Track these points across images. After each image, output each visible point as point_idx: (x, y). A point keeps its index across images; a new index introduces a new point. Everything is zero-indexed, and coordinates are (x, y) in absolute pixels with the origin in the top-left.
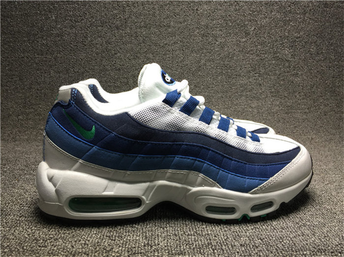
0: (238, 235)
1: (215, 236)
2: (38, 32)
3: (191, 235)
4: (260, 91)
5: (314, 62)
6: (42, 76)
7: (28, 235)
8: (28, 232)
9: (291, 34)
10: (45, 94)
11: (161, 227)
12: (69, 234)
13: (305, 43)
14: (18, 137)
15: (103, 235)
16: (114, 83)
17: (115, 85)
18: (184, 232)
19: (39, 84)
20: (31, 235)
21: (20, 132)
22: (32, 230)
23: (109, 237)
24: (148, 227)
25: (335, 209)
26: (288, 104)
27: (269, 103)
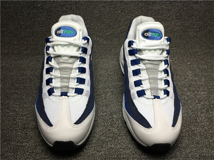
11: (98, 152)
16: (61, 8)
17: (62, 9)
25: (197, 130)
26: (186, 24)
27: (173, 24)
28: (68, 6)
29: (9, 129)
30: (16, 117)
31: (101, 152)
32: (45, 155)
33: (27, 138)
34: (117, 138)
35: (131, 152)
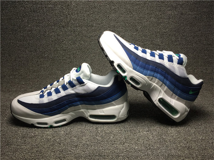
0: (118, 156)
1: (108, 156)
2: (17, 29)
3: (97, 156)
5: (173, 46)
6: (21, 53)
7: (22, 157)
8: (22, 155)
9: (161, 30)
10: (24, 64)
11: (83, 151)
12: (41, 156)
13: (169, 35)
14: (10, 89)
15: (56, 157)
17: (63, 58)
18: (94, 154)
19: (20, 58)
20: (23, 157)
21: (11, 86)
22: (23, 154)
23: (59, 158)
24: (77, 151)
25: (167, 138)
28: (67, 56)
29: (11, 138)
31: (86, 151)
32: (39, 154)
33: (25, 143)
34: (100, 143)
35: (111, 152)
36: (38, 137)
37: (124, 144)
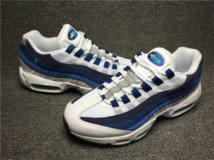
4: (155, 28)
16: (49, 25)
17: (50, 27)
25: (196, 140)
26: (172, 36)
27: (160, 36)
28: (55, 23)
30: (6, 141)
36: (35, 152)
37: (147, 155)
